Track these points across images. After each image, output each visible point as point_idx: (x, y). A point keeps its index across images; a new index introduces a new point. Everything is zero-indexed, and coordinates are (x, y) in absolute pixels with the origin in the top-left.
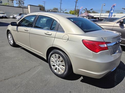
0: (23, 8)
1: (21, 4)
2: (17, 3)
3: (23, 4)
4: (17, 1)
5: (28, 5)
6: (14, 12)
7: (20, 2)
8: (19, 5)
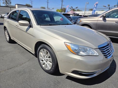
0: (10, 7)
1: (8, 3)
2: (3, 3)
3: (10, 3)
4: (4, 1)
5: (15, 5)
6: (1, 12)
7: (6, 1)
8: (5, 4)
